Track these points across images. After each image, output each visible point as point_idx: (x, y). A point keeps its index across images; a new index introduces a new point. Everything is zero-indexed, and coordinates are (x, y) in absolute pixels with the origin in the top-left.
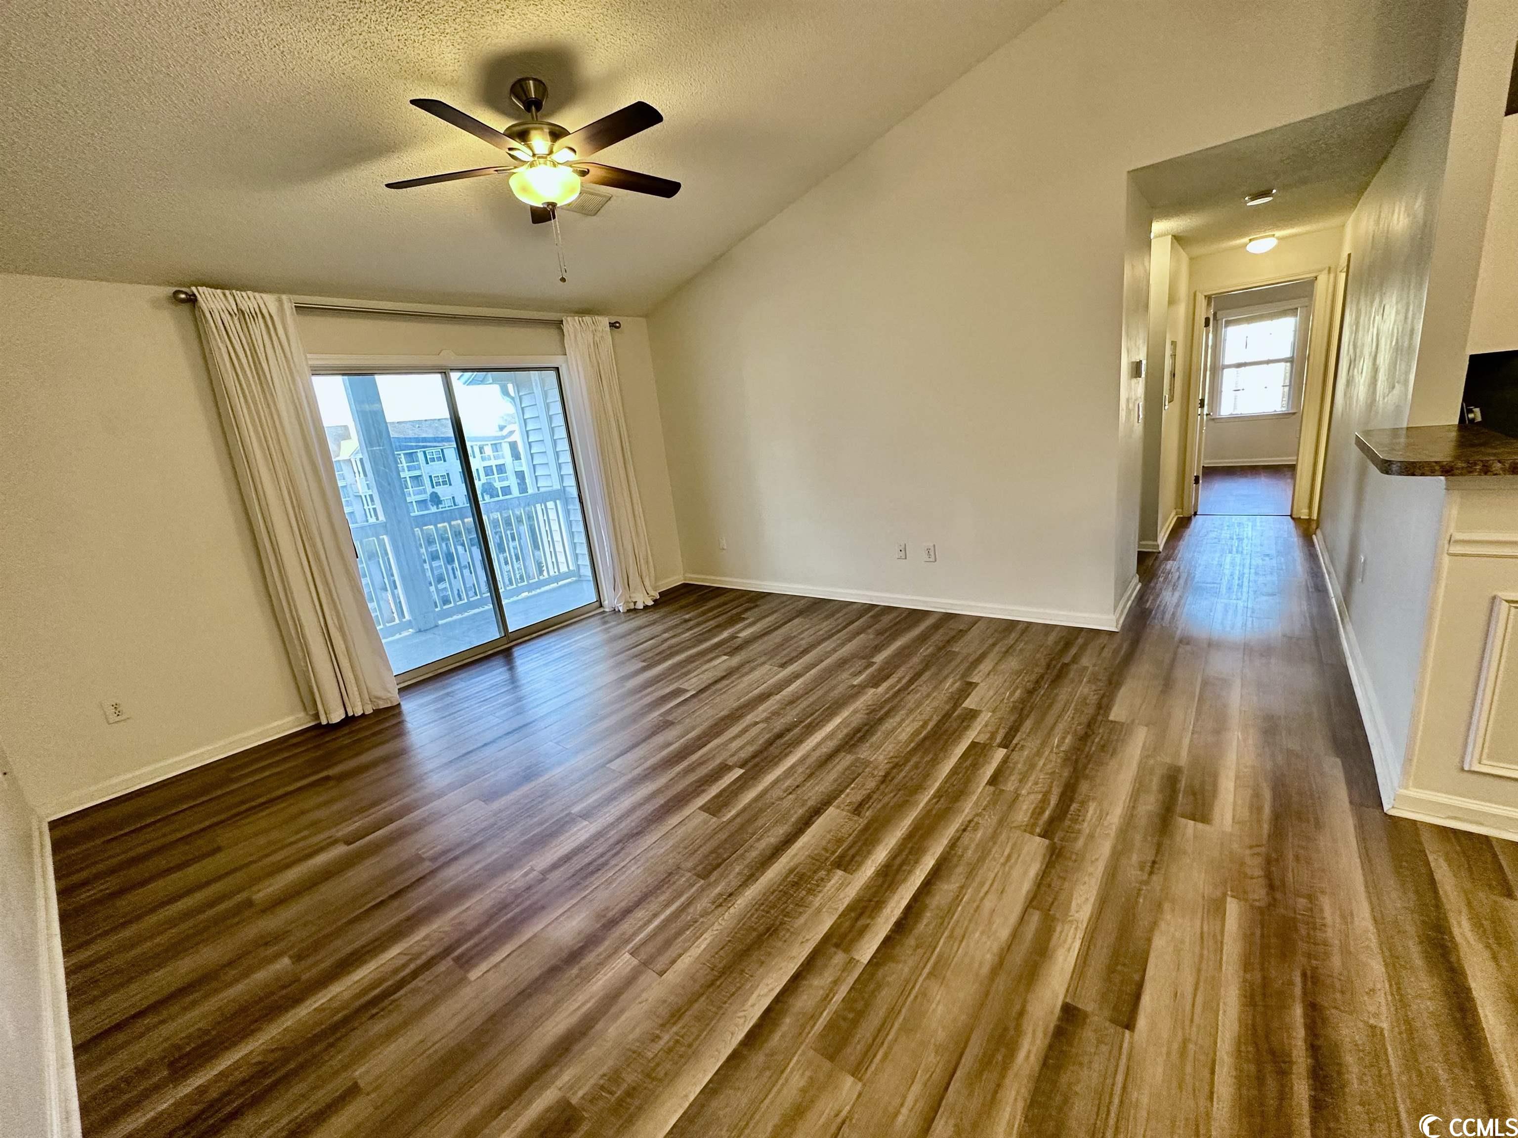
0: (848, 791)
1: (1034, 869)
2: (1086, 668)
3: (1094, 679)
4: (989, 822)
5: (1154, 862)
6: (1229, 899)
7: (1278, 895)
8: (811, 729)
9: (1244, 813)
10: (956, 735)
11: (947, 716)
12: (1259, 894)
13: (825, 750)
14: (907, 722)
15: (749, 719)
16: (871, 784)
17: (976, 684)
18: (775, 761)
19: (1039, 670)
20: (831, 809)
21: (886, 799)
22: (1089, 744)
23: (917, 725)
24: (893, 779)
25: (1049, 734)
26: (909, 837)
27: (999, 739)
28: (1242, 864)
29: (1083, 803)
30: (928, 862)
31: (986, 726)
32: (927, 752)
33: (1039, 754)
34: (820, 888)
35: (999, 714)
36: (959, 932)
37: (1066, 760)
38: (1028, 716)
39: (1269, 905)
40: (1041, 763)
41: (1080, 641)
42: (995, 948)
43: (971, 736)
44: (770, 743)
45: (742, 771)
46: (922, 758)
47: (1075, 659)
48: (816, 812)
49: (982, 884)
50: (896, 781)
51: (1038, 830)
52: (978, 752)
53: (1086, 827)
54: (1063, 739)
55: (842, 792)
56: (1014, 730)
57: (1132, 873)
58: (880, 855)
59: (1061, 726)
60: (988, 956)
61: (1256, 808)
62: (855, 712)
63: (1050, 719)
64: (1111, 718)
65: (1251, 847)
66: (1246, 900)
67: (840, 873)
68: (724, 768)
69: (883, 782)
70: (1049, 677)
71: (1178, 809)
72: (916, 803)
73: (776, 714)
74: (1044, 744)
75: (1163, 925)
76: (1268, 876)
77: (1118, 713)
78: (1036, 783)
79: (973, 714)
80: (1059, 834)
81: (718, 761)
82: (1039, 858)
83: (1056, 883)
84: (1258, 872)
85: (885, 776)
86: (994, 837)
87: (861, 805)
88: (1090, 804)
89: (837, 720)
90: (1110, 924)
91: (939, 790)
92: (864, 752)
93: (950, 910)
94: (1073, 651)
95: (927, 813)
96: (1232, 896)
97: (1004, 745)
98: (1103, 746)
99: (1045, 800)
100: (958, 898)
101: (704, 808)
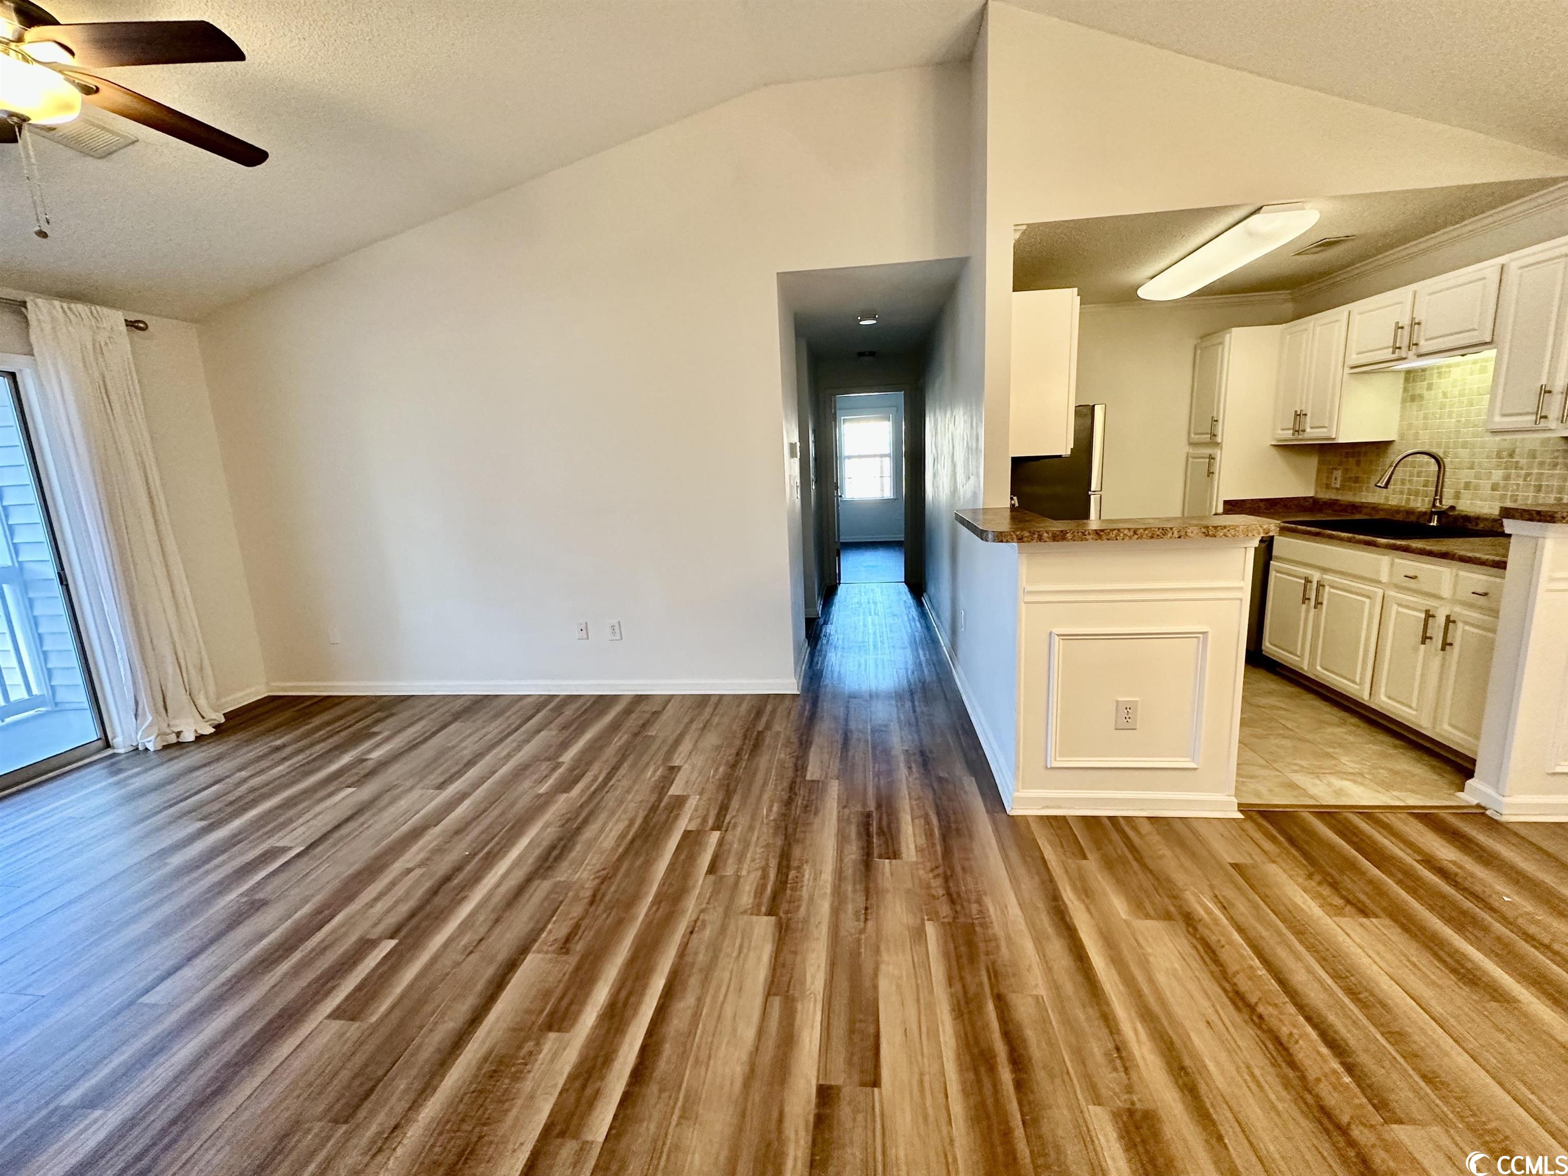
0: (550, 926)
1: (767, 951)
2: (778, 733)
3: (788, 742)
4: (714, 917)
5: (866, 909)
6: (927, 923)
7: (958, 908)
8: (490, 860)
9: (922, 841)
10: (666, 827)
11: (654, 808)
12: (945, 910)
13: (513, 882)
14: (610, 825)
15: (398, 866)
16: (577, 911)
17: (679, 768)
18: (442, 916)
19: (738, 742)
20: (530, 957)
21: (599, 923)
22: (793, 808)
23: (621, 826)
24: (604, 895)
25: (757, 807)
26: (632, 961)
27: (711, 822)
28: (929, 887)
29: (799, 868)
30: (658, 984)
31: (696, 810)
32: (637, 854)
33: (751, 828)
34: (528, 1067)
35: (706, 796)
36: (703, 1055)
37: (777, 828)
38: (735, 791)
39: (954, 918)
40: (754, 838)
41: (769, 708)
42: (744, 1057)
43: (684, 823)
44: (435, 892)
45: (393, 943)
46: (632, 863)
47: (768, 726)
48: (511, 966)
49: (719, 987)
50: (607, 899)
51: (763, 909)
52: (692, 841)
53: (805, 893)
54: (770, 809)
55: (542, 930)
56: (723, 809)
57: (849, 924)
58: (601, 995)
59: (766, 797)
60: (738, 1069)
61: (929, 834)
62: (547, 826)
63: (755, 790)
64: (808, 778)
65: (932, 870)
66: (938, 920)
67: (552, 1035)
68: (366, 945)
69: (592, 903)
70: (748, 747)
71: (876, 852)
72: (634, 918)
73: (439, 850)
74: (753, 819)
75: (883, 967)
76: (949, 894)
77: (813, 772)
78: (753, 860)
79: (680, 801)
80: (785, 906)
81: (353, 938)
82: (770, 937)
83: (790, 957)
84: (941, 892)
85: (594, 896)
86: (723, 929)
87: (568, 939)
88: (805, 866)
89: (524, 842)
90: (842, 984)
91: (657, 895)
92: (563, 874)
93: (691, 1033)
94: (764, 720)
95: (648, 925)
96: (928, 920)
97: (717, 827)
98: (806, 806)
99: (764, 876)
100: (696, 1016)
101: (335, 1015)
